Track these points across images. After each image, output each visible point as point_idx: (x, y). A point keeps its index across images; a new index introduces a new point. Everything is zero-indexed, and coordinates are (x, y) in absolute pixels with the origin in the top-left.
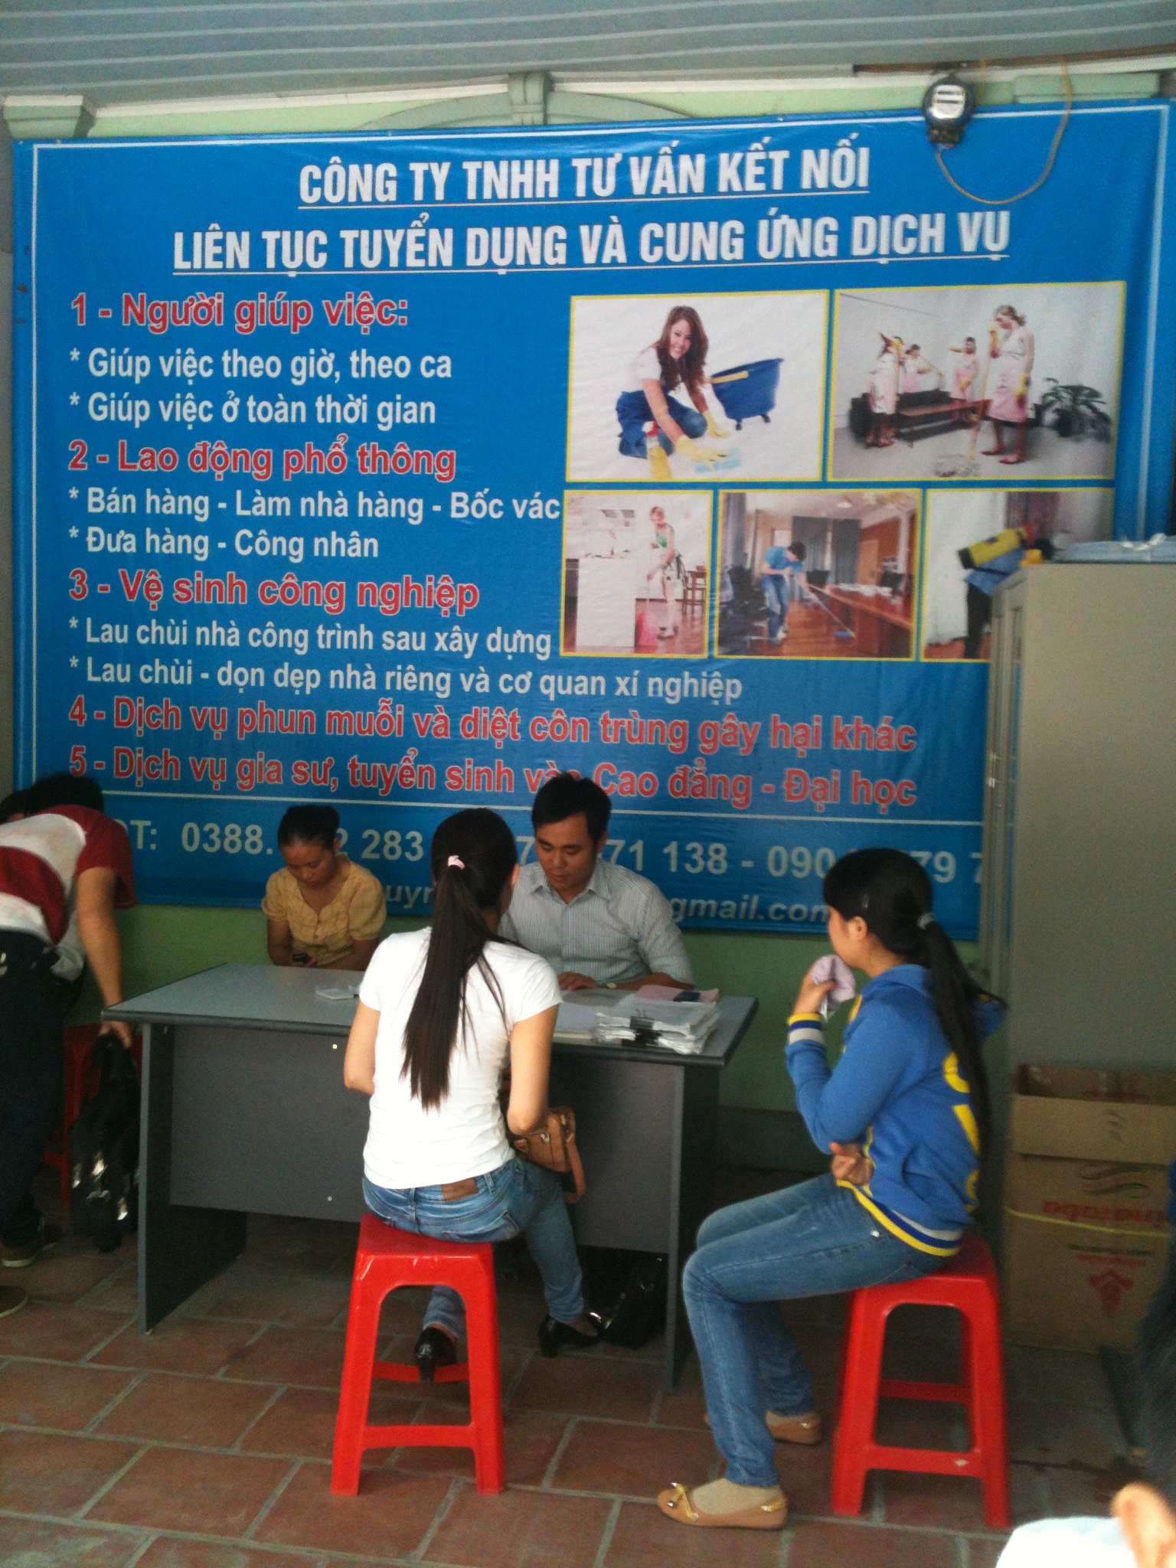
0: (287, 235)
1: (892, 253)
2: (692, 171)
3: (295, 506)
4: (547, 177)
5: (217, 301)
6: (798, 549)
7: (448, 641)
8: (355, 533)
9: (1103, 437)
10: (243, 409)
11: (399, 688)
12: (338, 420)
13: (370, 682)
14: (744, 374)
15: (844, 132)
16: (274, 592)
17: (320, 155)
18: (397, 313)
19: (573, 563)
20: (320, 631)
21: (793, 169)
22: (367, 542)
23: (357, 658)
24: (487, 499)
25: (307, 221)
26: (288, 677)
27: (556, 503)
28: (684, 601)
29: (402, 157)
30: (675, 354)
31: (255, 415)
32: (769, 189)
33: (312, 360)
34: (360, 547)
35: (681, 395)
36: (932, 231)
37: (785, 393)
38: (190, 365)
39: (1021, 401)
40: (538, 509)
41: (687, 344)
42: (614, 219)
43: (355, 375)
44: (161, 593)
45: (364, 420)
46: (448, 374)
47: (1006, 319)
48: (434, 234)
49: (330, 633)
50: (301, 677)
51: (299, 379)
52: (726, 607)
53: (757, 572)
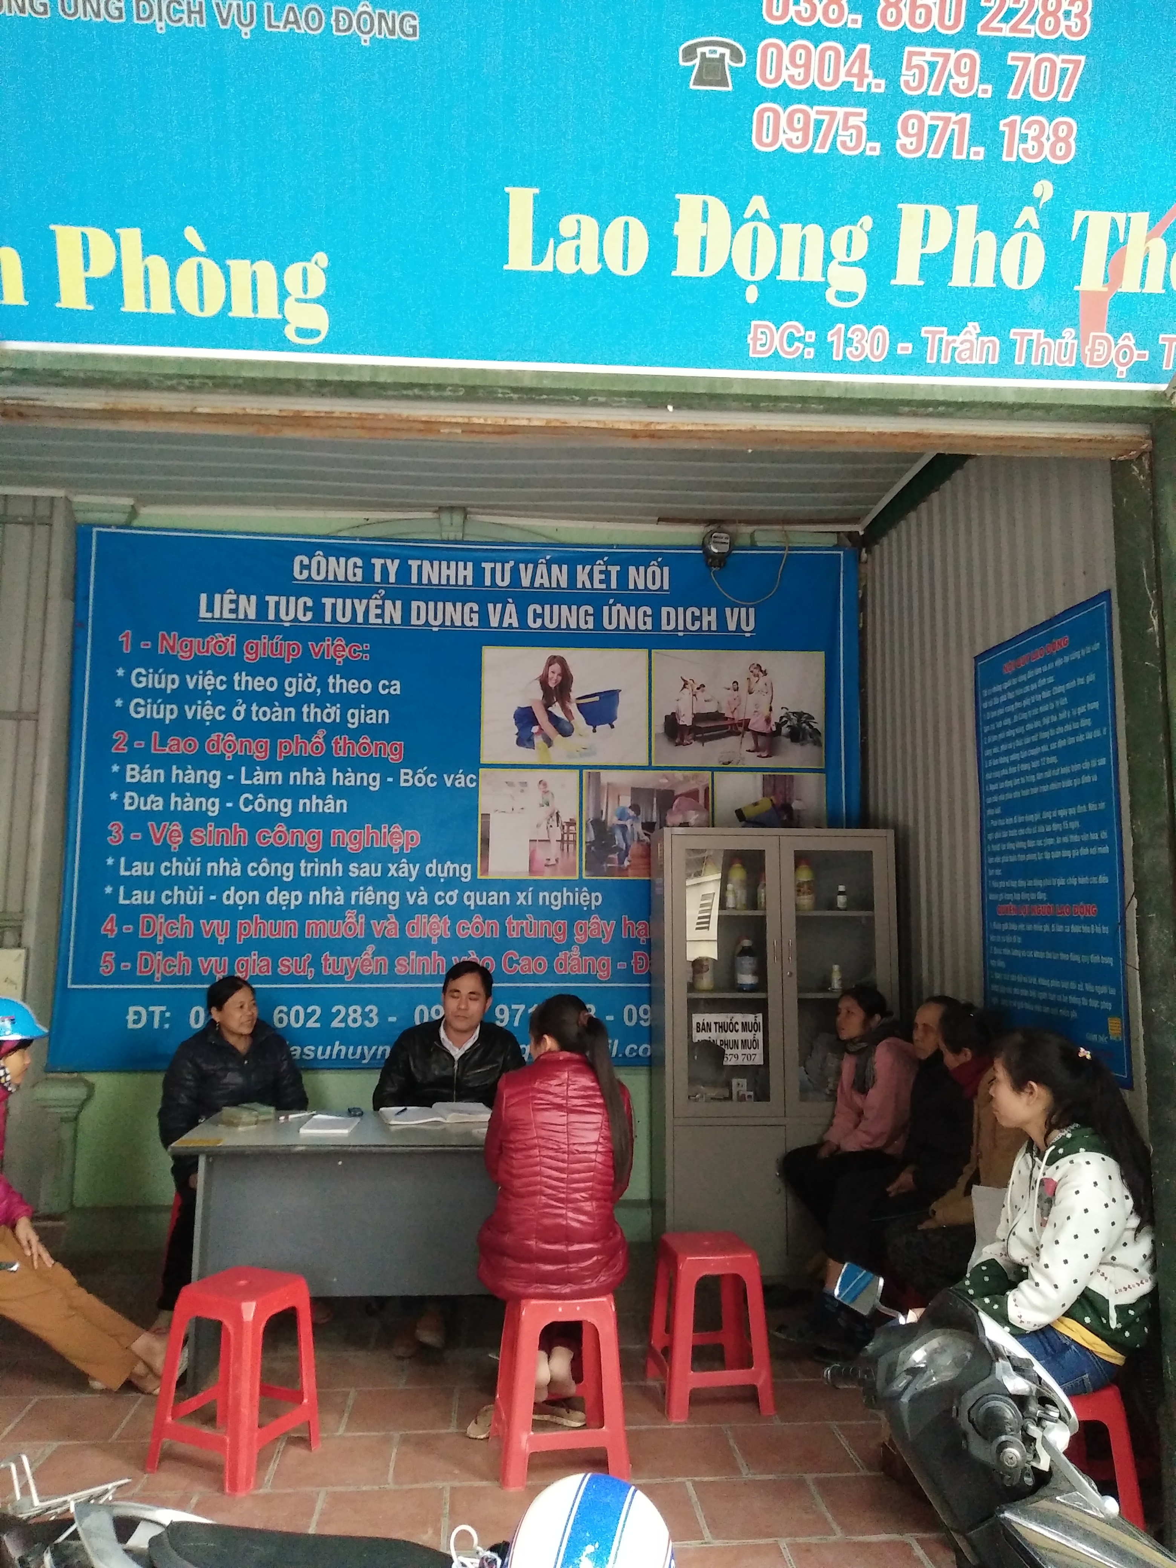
0: (283, 600)
1: (686, 629)
2: (560, 575)
3: (286, 778)
4: (465, 573)
5: (231, 640)
6: (635, 807)
7: (397, 870)
8: (330, 796)
9: (817, 743)
10: (248, 711)
11: (361, 903)
12: (319, 720)
13: (339, 899)
14: (597, 698)
15: (655, 557)
16: (268, 837)
17: (309, 550)
18: (362, 652)
19: (486, 816)
20: (303, 864)
21: (623, 577)
22: (339, 802)
23: (331, 883)
24: (426, 774)
25: (299, 591)
26: (276, 897)
27: (474, 777)
28: (562, 841)
29: (367, 554)
30: (552, 684)
31: (257, 716)
32: (609, 587)
33: (300, 680)
34: (332, 806)
35: (557, 710)
36: (710, 618)
37: (622, 710)
38: (209, 681)
39: (768, 720)
40: (462, 781)
41: (560, 678)
42: (510, 600)
43: (331, 691)
44: (181, 839)
45: (338, 720)
46: (398, 692)
47: (757, 671)
48: (388, 604)
49: (310, 865)
50: (287, 897)
51: (291, 692)
52: (590, 844)
53: (609, 824)
